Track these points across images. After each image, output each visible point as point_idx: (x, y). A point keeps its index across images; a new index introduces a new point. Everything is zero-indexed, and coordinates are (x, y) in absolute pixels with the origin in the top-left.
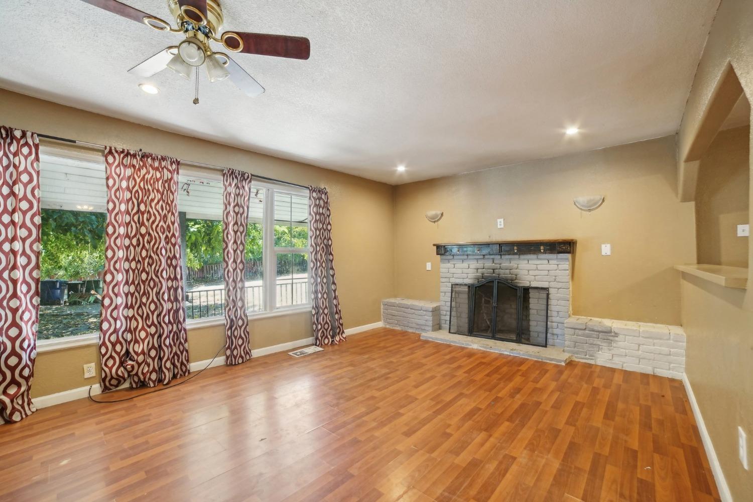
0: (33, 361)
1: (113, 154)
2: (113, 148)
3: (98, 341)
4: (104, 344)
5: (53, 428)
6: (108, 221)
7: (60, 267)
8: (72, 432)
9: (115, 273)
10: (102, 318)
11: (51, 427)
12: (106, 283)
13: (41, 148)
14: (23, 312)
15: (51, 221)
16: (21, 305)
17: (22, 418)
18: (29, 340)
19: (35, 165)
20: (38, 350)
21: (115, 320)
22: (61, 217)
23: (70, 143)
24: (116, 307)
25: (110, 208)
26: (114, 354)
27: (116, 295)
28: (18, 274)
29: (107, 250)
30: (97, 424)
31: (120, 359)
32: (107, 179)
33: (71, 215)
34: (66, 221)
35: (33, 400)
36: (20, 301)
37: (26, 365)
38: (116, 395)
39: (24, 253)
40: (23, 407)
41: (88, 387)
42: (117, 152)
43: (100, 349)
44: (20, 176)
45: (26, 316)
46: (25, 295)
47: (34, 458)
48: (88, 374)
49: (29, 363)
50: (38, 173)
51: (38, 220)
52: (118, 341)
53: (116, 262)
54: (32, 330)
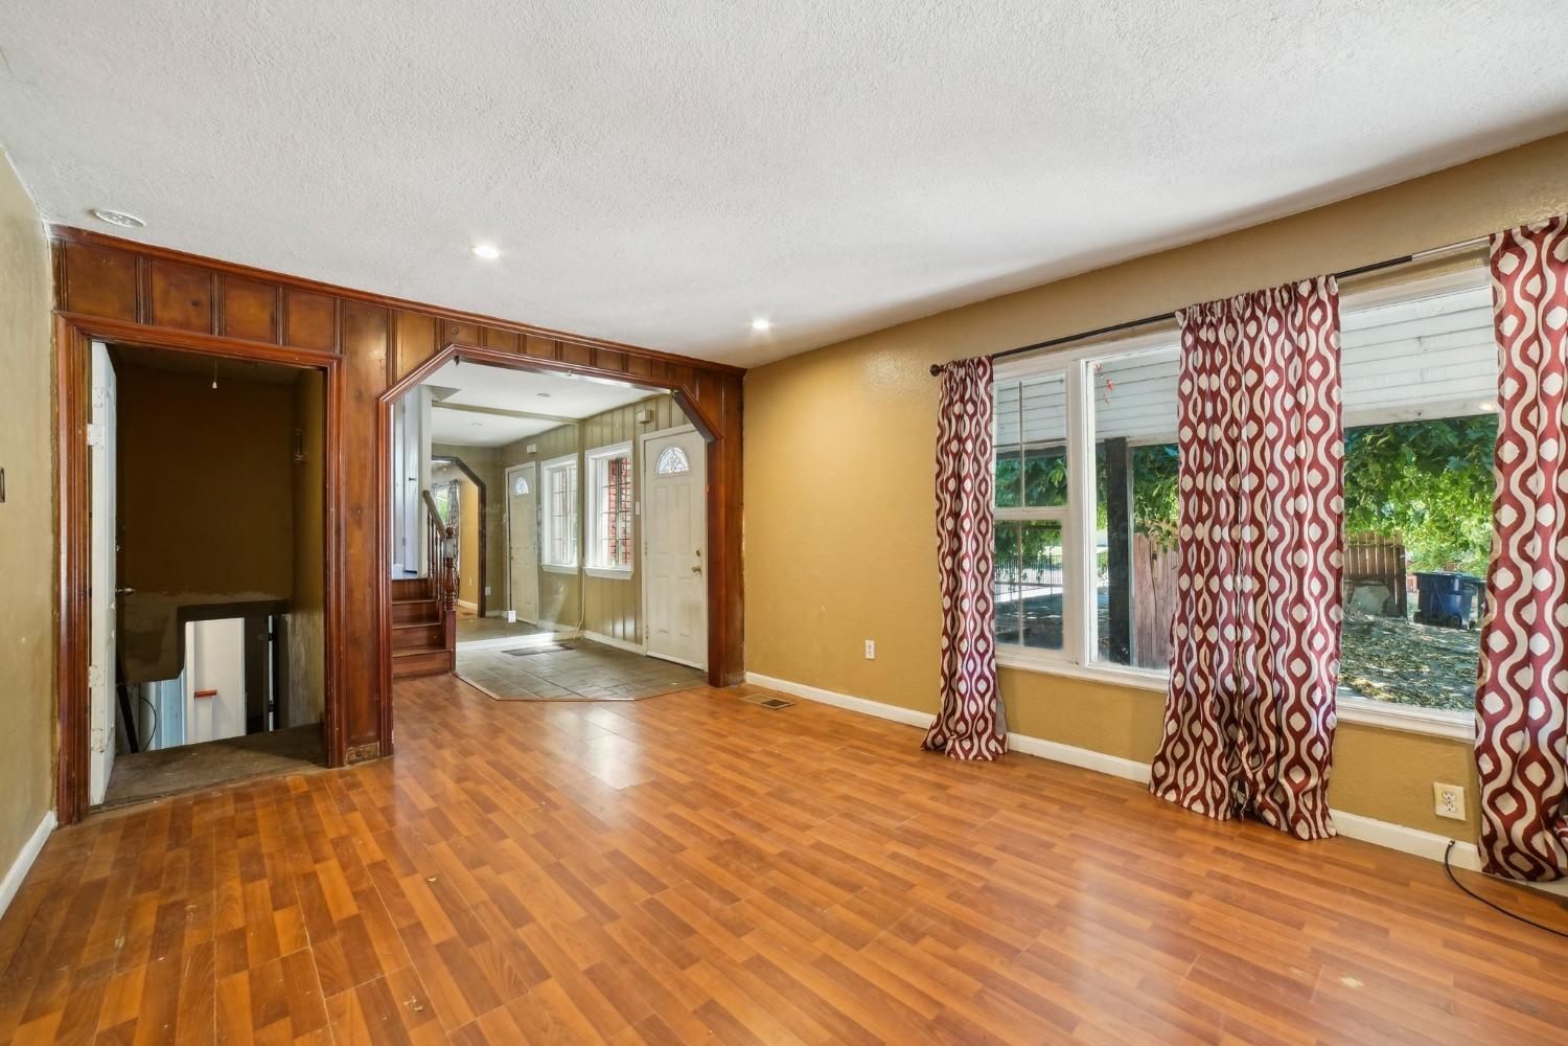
0: (1331, 734)
1: (1516, 245)
2: (1516, 231)
3: (1472, 735)
4: (1487, 747)
5: (1354, 892)
6: (1502, 429)
7: (1466, 545)
8: (1384, 924)
9: (1525, 568)
10: (1482, 682)
11: (1349, 885)
12: (1496, 592)
13: (1342, 301)
14: (1313, 633)
15: (1405, 448)
16: (1309, 618)
17: (1311, 838)
18: (1324, 690)
19: (1332, 340)
20: (1341, 714)
21: (1526, 696)
22: (1425, 436)
23: (1400, 267)
24: (1529, 659)
25: (1508, 396)
26: (1518, 785)
27: (1530, 631)
28: (1306, 558)
29: (1498, 505)
30: (1447, 944)
31: (1542, 809)
32: (1500, 319)
33: (1448, 429)
34: (1436, 443)
35: (1332, 812)
36: (1309, 610)
37: (1318, 738)
38: (1524, 900)
39: (1316, 518)
40: (1314, 816)
41: (1446, 841)
42: (1528, 235)
43: (1477, 759)
44: (1308, 368)
45: (1318, 642)
46: (1317, 600)
47: (1308, 930)
48: (1446, 808)
49: (1323, 734)
50: (1338, 354)
51: (1338, 449)
52: (1534, 754)
53: (1528, 537)
54: (1327, 670)
